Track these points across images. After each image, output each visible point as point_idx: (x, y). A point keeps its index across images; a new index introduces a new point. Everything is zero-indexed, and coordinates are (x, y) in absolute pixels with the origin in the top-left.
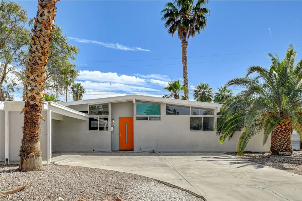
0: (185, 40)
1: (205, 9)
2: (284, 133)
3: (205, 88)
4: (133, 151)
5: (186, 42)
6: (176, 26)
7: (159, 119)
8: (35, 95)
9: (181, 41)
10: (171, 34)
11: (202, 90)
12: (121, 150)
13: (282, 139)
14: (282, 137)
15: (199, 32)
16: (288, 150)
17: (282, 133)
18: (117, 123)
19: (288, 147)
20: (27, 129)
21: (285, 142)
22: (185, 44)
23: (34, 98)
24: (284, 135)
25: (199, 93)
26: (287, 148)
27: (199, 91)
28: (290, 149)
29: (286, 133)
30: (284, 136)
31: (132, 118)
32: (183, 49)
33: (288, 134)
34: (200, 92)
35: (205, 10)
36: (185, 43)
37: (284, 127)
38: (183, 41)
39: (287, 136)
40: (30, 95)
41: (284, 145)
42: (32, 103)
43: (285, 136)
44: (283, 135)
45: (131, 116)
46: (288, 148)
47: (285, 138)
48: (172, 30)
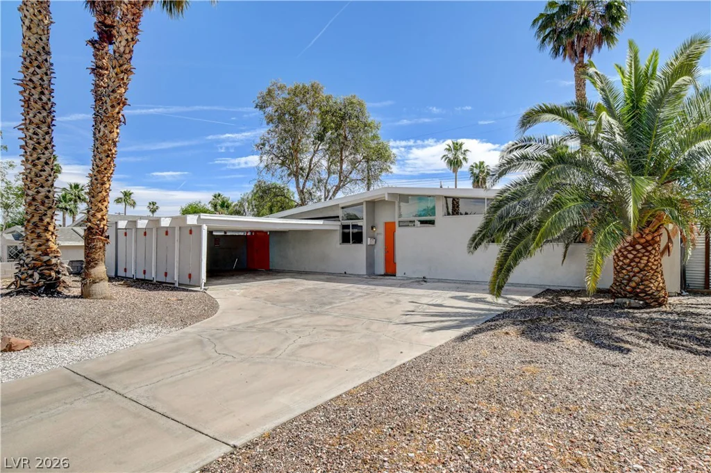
2: (630, 252)
4: (395, 276)
7: (433, 223)
12: (385, 275)
13: (625, 266)
14: (624, 261)
16: (642, 295)
17: (625, 253)
19: (641, 287)
21: (631, 274)
24: (630, 256)
26: (638, 290)
28: (650, 292)
29: (635, 253)
30: (628, 261)
31: (395, 223)
33: (640, 255)
36: (580, 68)
39: (637, 260)
41: (630, 280)
43: (632, 260)
45: (392, 221)
46: (643, 289)
47: (632, 264)
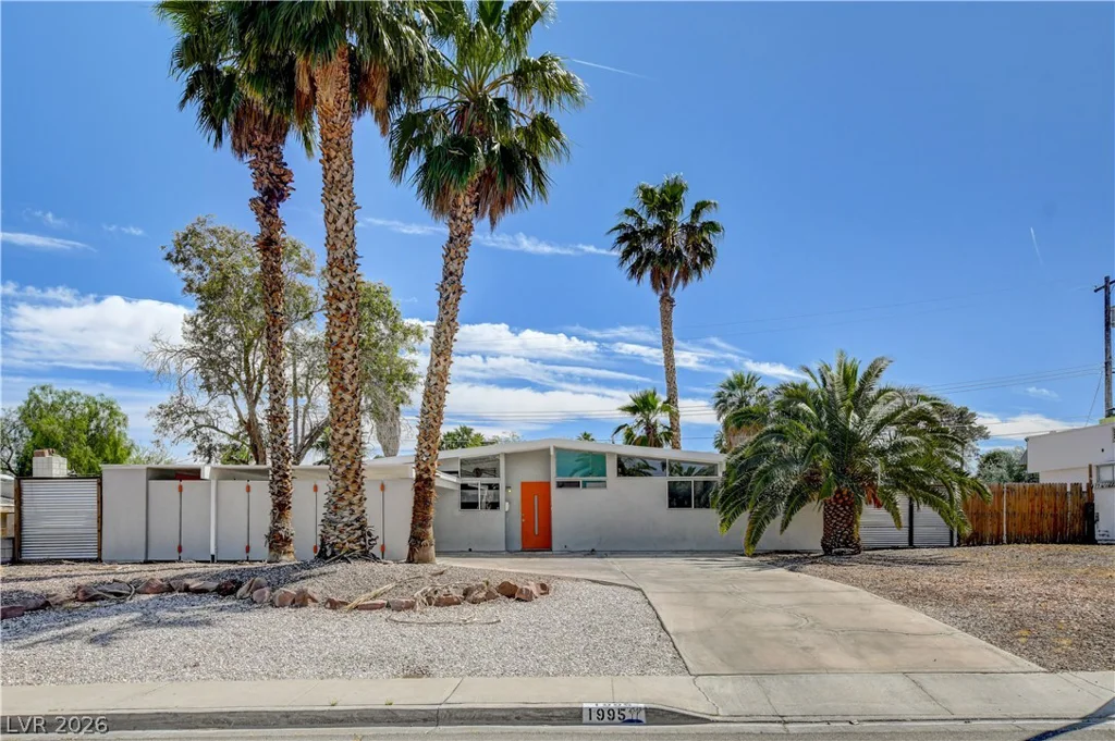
0: (666, 294)
1: (711, 223)
3: (747, 388)
4: (551, 550)
5: (671, 301)
6: (646, 265)
7: (603, 484)
8: (430, 467)
9: (659, 297)
10: (635, 281)
11: (738, 393)
12: (525, 550)
15: (700, 276)
16: (851, 544)
18: (516, 493)
20: (419, 509)
21: (843, 529)
22: (668, 304)
23: (427, 471)
25: (730, 400)
26: (848, 541)
27: (730, 395)
31: (549, 483)
32: (663, 317)
33: (848, 514)
34: (734, 399)
35: (712, 227)
36: (667, 301)
37: (841, 501)
38: (662, 298)
39: (846, 518)
40: (423, 466)
41: (842, 534)
42: (425, 476)
44: (839, 516)
45: (547, 480)
46: (851, 540)
47: (844, 521)
48: (636, 271)
